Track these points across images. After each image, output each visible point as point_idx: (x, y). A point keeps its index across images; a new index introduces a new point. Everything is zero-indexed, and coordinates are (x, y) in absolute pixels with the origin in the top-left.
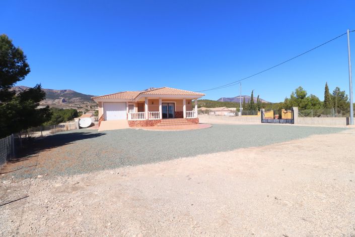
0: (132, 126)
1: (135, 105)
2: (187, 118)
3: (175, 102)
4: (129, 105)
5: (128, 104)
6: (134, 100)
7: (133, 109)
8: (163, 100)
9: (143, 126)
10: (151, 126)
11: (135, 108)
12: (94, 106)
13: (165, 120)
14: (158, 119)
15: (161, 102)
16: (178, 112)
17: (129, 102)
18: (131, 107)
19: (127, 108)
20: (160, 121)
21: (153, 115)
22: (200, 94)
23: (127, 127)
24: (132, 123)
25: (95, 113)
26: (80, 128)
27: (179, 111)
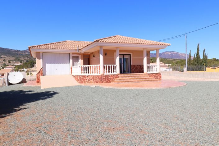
0: (82, 82)
1: (80, 56)
2: (148, 73)
3: (131, 54)
4: (73, 57)
5: (71, 55)
6: (80, 51)
7: (78, 61)
8: (120, 51)
9: (97, 82)
10: (107, 82)
11: (80, 60)
12: (13, 61)
13: (123, 75)
14: (115, 73)
15: (118, 53)
16: (134, 66)
17: (73, 53)
18: (76, 59)
19: (71, 61)
20: (117, 76)
21: (106, 69)
22: (164, 43)
23: (76, 83)
24: (81, 79)
25: (15, 68)
26: (10, 84)
27: (136, 64)
